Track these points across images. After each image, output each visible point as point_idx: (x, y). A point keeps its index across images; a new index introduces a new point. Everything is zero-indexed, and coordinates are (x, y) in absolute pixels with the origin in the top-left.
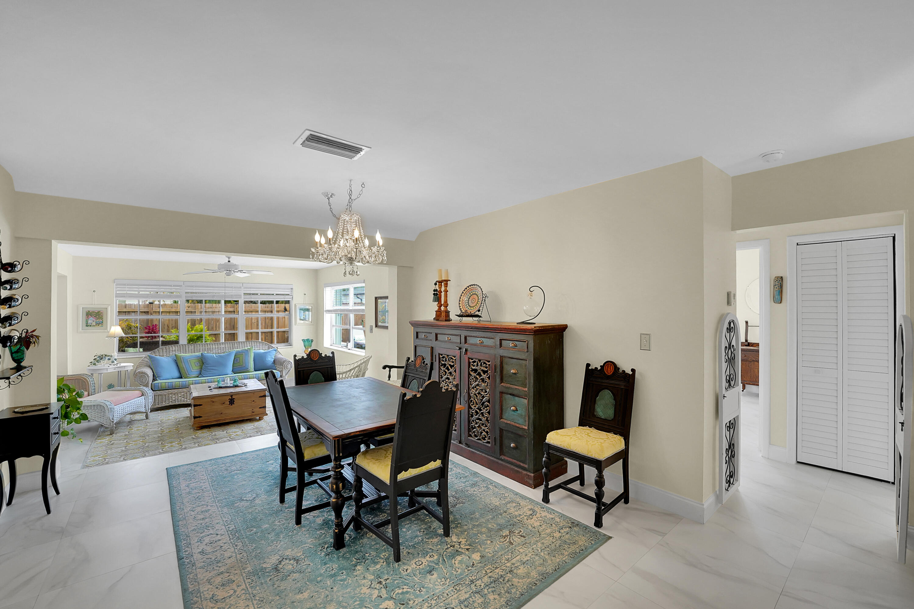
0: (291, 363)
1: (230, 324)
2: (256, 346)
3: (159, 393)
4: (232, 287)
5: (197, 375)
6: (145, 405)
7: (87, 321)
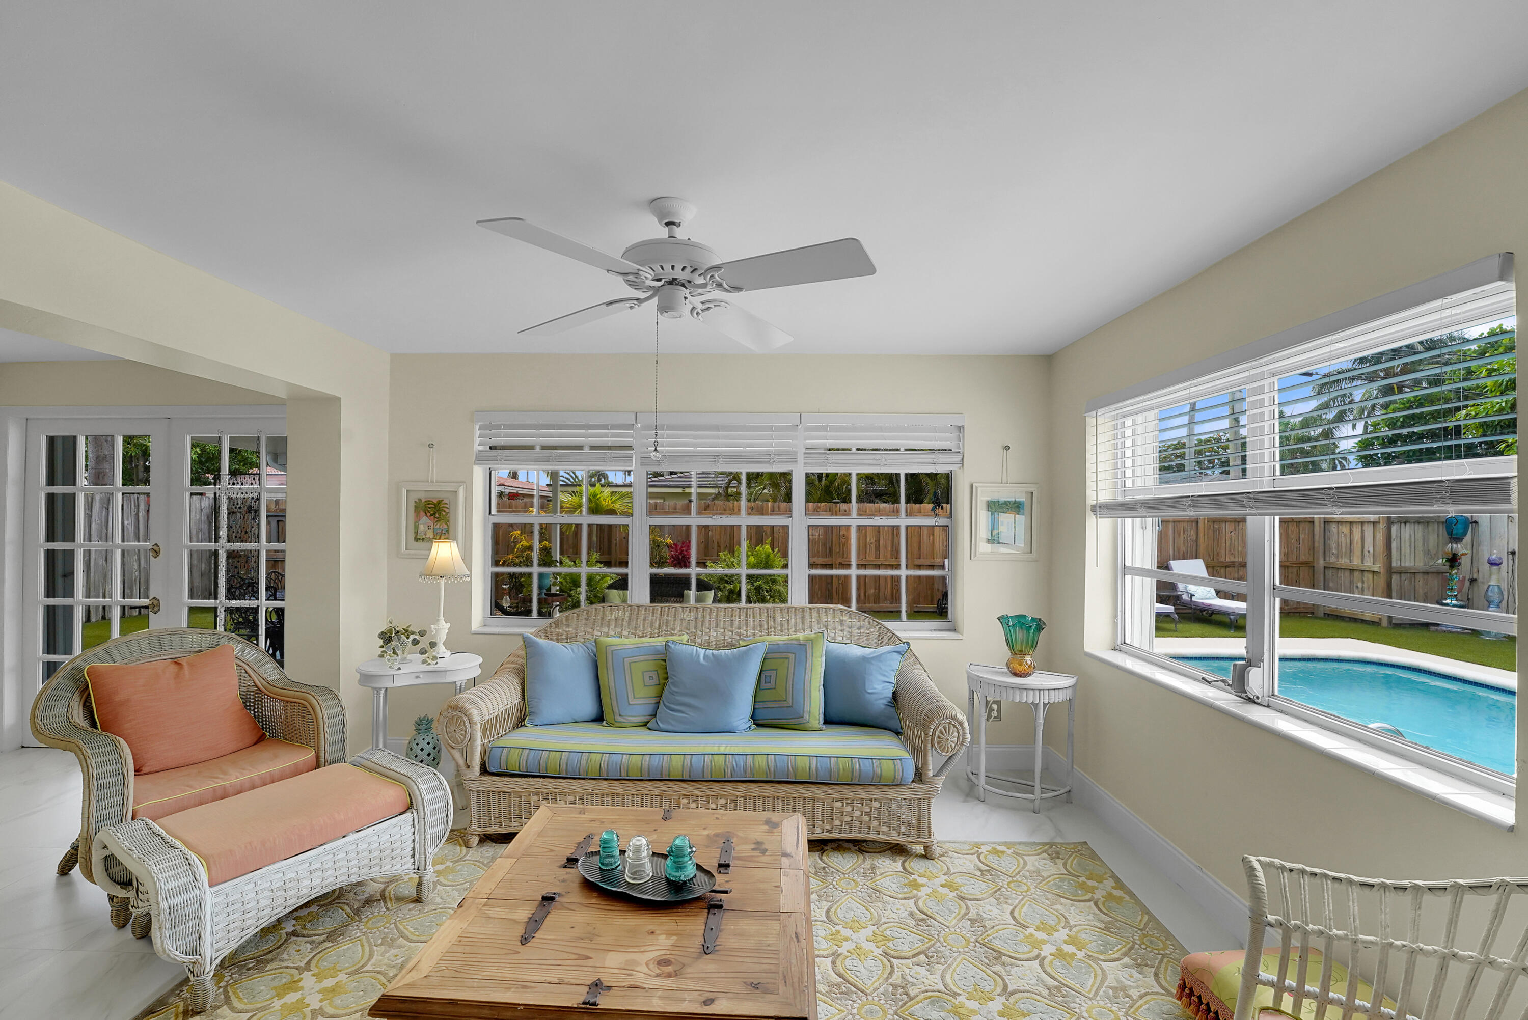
0: (961, 724)
1: (825, 545)
2: (838, 628)
3: (500, 785)
4: (770, 428)
5: (645, 719)
6: (413, 849)
7: (416, 527)
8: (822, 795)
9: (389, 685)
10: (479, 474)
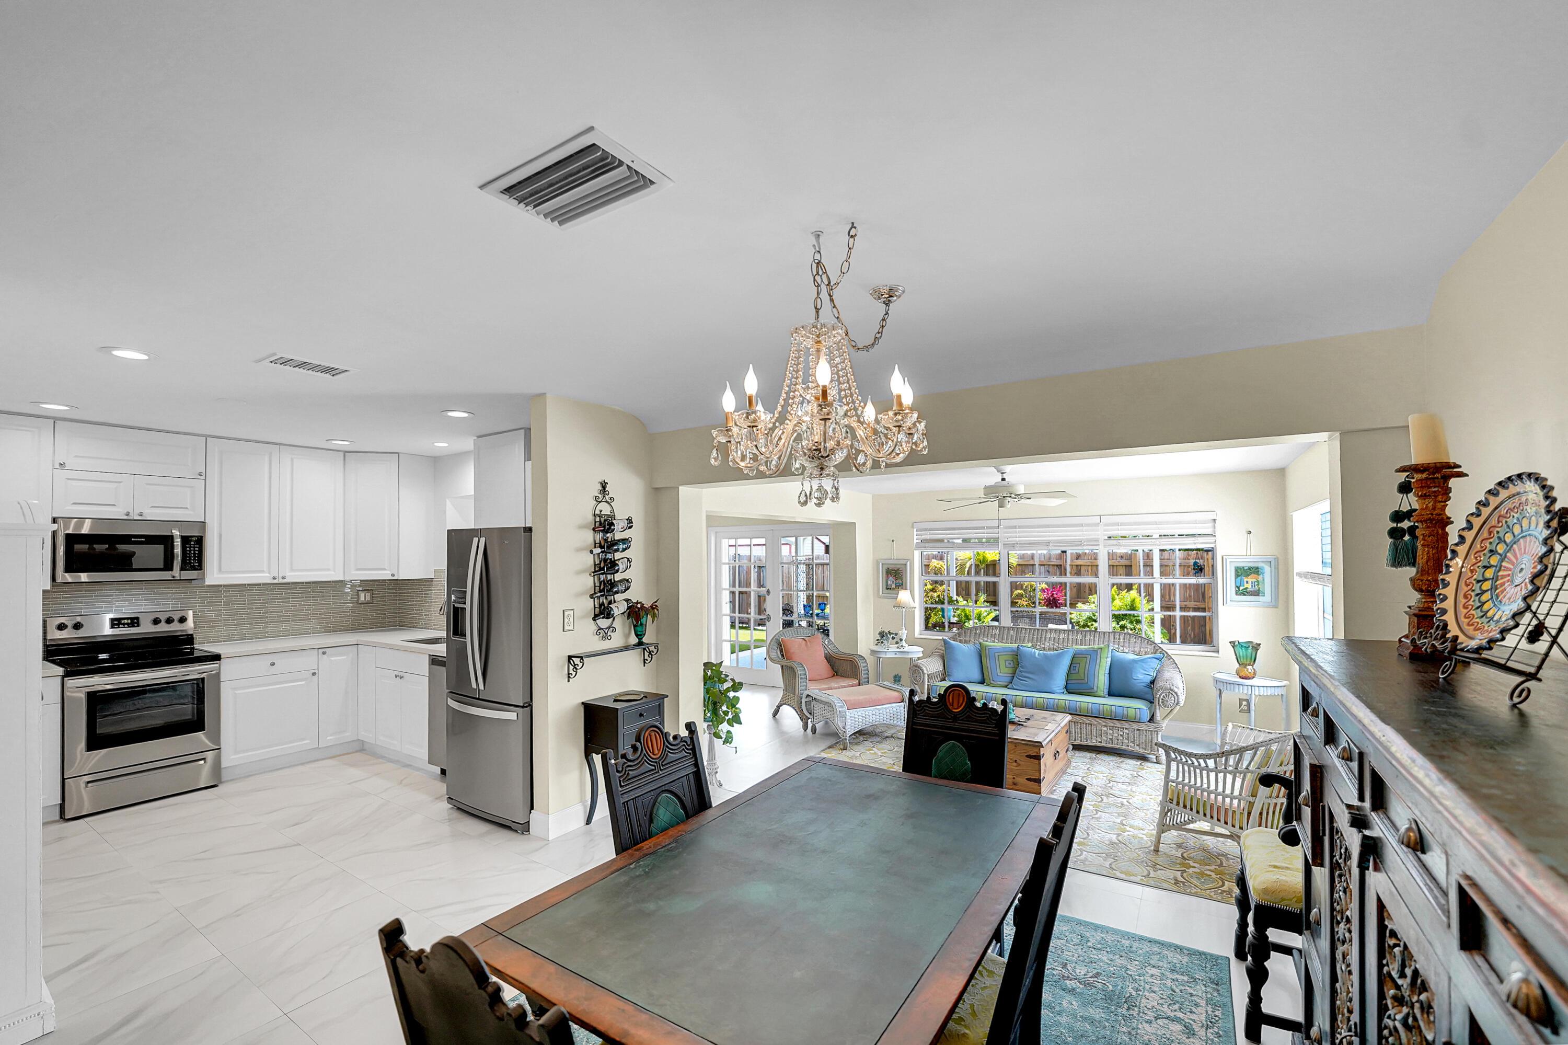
0: (1176, 693)
4: (1082, 525)
5: (1006, 684)
7: (887, 582)
8: (1095, 723)
9: (884, 656)
10: (917, 554)
